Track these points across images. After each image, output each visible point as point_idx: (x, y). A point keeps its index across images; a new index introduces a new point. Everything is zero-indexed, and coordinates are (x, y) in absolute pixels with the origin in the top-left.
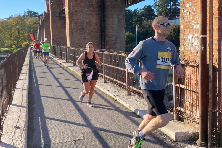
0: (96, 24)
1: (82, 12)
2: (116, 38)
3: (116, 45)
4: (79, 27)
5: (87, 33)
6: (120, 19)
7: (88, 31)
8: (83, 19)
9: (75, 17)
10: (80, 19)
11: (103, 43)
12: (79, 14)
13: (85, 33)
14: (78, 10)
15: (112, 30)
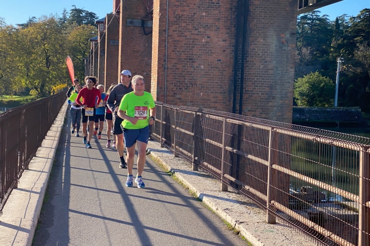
0: (224, 51)
1: (193, 20)
2: (271, 87)
3: (270, 104)
4: (183, 56)
5: (201, 70)
6: (284, 40)
7: (202, 67)
8: (192, 37)
9: (174, 31)
10: (186, 36)
11: (238, 98)
12: (184, 25)
13: (194, 69)
14: (182, 15)
15: (262, 66)
